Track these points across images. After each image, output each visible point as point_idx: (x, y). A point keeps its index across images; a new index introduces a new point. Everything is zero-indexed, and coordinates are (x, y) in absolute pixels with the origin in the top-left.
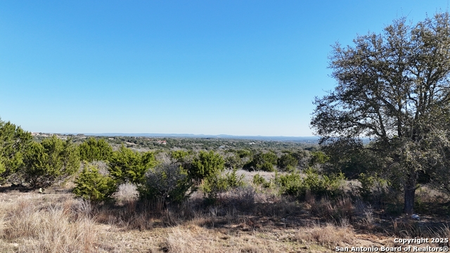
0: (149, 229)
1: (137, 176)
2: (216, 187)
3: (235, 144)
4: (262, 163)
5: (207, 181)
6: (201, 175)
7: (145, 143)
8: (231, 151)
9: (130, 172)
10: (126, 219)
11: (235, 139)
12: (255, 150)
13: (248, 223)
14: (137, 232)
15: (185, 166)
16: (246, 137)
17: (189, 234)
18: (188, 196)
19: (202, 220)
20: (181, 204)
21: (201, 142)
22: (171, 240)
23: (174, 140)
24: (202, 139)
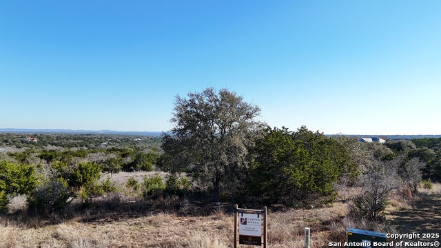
0: (41, 227)
1: (21, 187)
3: (119, 140)
4: (142, 163)
5: (84, 189)
6: (80, 183)
8: (114, 150)
9: (14, 185)
11: (119, 135)
12: (139, 148)
13: (111, 218)
14: (33, 229)
15: (65, 176)
16: (131, 133)
17: (71, 227)
18: (69, 203)
19: (80, 218)
20: (63, 208)
21: (80, 139)
22: (59, 231)
23: (48, 137)
24: (81, 135)
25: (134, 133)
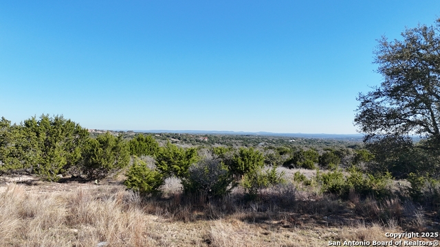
0: (192, 221)
1: (182, 170)
2: (256, 183)
3: (274, 141)
4: (302, 160)
5: (247, 177)
6: (242, 171)
7: (188, 140)
8: (270, 148)
9: (175, 166)
10: (171, 210)
11: (274, 136)
12: (295, 148)
13: (289, 220)
14: (181, 223)
15: (226, 162)
16: (286, 134)
17: (230, 228)
18: (229, 191)
19: (243, 215)
20: (222, 198)
21: (240, 139)
22: (214, 232)
23: (215, 137)
24: (242, 136)
25: (288, 134)
